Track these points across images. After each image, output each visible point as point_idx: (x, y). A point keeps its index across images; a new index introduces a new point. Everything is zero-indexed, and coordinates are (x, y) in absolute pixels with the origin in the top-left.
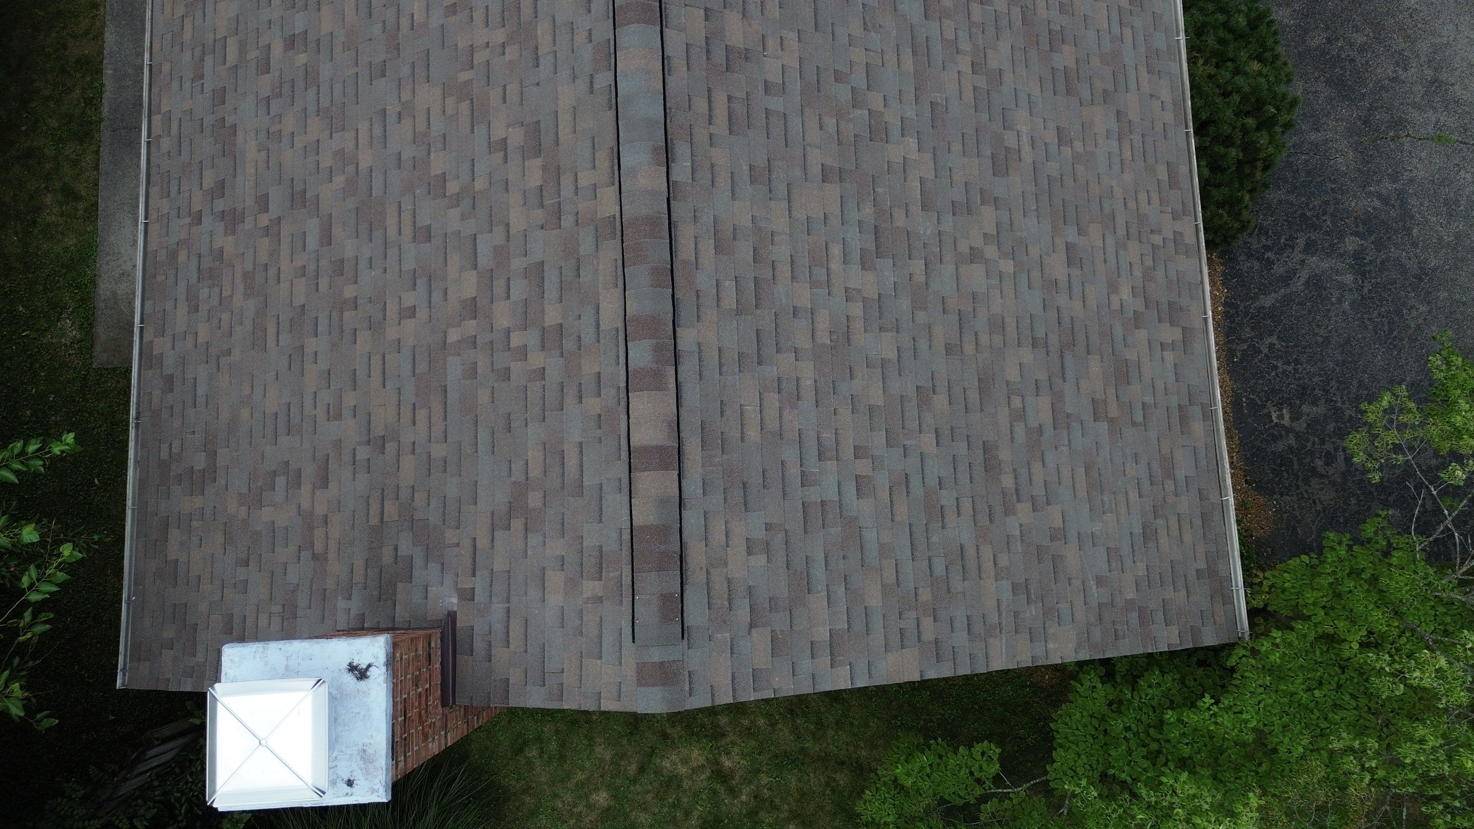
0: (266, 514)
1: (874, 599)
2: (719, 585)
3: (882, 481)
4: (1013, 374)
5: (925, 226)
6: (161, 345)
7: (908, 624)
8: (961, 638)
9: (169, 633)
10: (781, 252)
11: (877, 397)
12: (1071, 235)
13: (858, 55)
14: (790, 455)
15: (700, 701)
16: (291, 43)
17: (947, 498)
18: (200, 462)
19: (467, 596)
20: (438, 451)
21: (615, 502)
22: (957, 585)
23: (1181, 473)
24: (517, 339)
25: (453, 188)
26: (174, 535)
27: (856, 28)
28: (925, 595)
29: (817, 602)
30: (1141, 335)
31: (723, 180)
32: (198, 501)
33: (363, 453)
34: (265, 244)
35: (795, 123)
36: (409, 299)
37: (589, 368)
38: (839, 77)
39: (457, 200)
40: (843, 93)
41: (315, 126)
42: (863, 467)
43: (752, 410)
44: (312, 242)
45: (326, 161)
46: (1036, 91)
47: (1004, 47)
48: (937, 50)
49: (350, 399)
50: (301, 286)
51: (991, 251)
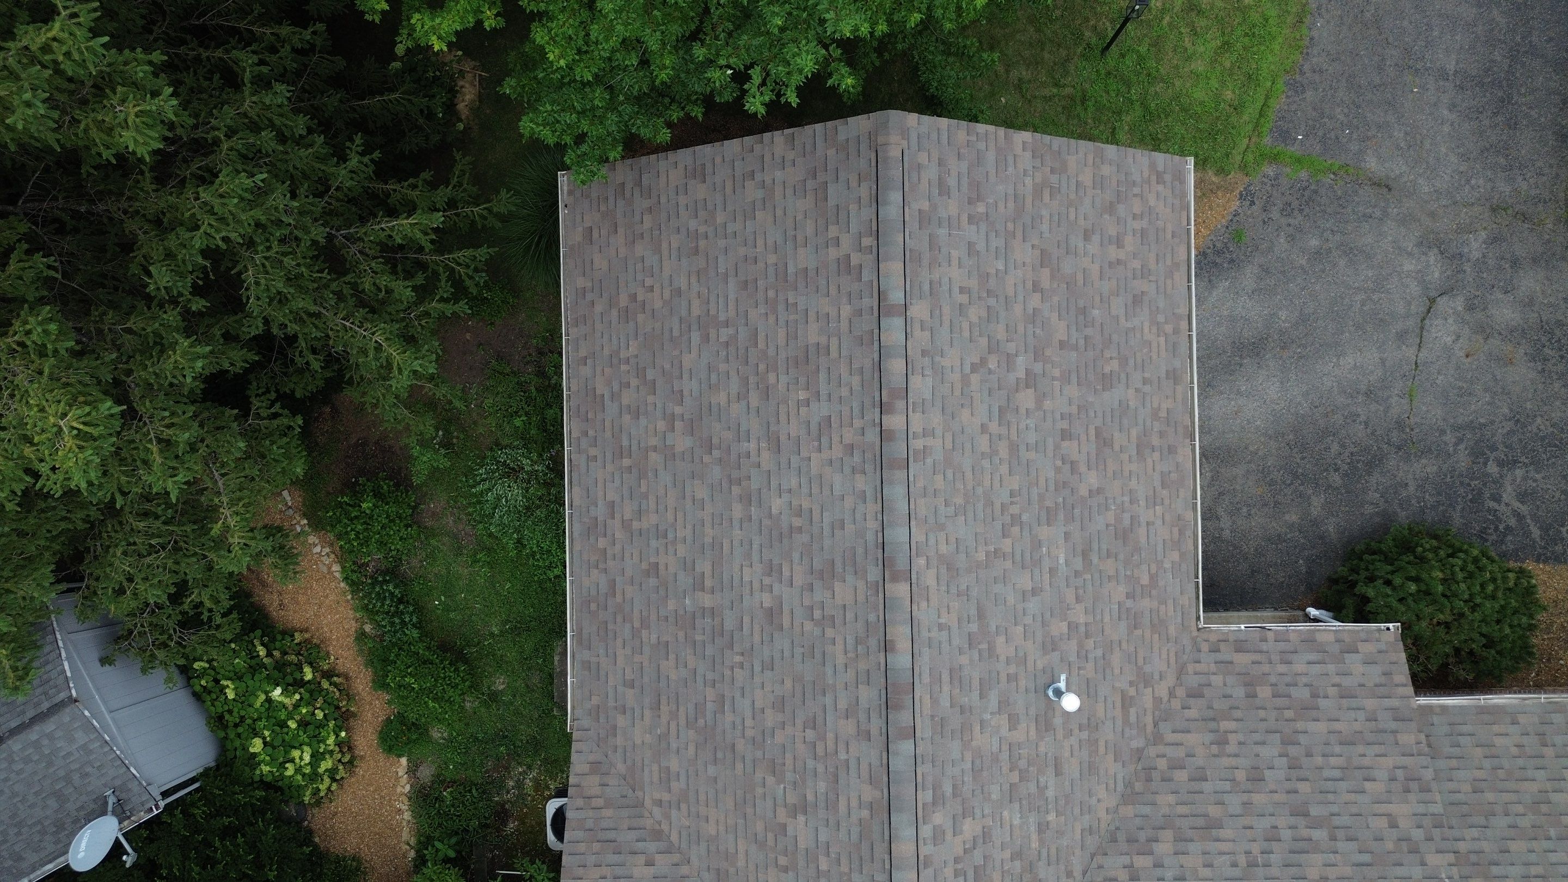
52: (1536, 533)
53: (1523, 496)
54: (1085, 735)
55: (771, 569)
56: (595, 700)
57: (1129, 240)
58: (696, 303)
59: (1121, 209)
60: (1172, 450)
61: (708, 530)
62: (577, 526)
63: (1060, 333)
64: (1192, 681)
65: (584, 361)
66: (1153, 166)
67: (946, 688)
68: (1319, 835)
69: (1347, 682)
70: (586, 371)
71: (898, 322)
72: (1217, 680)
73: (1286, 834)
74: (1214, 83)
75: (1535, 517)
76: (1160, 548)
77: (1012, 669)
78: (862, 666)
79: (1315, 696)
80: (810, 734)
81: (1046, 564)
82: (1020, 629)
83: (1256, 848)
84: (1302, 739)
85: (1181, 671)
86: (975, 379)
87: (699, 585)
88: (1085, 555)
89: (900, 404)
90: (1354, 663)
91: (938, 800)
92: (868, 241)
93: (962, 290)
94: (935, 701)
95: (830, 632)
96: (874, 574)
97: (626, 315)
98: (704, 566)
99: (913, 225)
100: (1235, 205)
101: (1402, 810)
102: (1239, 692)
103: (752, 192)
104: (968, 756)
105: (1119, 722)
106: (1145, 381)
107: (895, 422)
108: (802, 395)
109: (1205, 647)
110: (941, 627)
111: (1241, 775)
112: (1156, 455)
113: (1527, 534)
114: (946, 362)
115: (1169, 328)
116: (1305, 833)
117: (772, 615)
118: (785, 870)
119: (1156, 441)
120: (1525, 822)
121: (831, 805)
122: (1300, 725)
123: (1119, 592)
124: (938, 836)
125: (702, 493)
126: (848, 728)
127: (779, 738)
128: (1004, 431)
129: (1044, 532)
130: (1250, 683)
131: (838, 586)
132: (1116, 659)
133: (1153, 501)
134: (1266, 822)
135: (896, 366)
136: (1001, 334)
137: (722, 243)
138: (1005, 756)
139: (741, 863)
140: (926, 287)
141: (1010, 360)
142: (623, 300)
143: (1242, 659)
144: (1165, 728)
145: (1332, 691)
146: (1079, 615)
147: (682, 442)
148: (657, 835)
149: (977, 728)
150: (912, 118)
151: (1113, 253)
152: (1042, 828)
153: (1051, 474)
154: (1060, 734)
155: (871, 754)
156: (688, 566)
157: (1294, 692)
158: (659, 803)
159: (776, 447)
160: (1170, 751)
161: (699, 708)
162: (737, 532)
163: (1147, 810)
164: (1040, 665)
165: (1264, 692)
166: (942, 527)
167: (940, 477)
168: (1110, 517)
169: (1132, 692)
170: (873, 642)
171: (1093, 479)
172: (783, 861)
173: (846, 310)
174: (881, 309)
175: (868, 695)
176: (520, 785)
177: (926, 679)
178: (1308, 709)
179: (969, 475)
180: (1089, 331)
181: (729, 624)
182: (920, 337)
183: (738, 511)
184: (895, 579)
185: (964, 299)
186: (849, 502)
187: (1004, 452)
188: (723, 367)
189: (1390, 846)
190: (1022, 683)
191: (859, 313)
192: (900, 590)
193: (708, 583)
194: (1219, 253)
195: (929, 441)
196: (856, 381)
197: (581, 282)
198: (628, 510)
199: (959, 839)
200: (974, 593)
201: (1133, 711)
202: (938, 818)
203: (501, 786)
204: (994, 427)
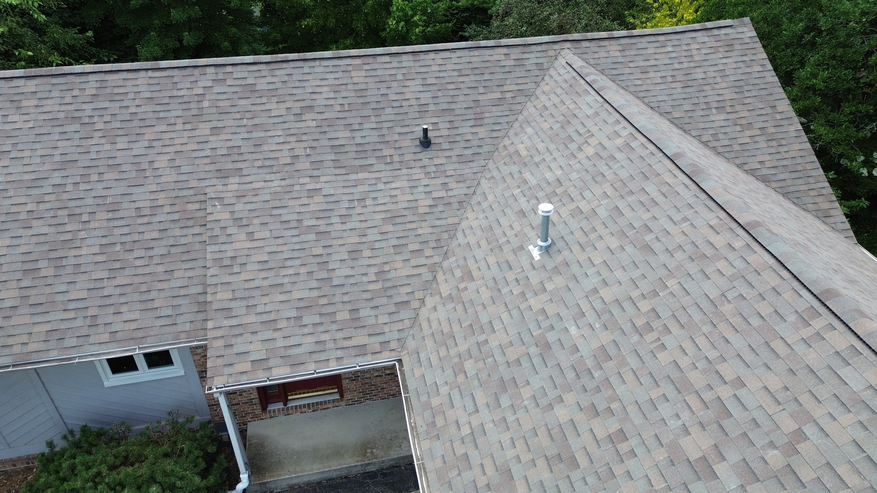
67: (655, 194)
68: (310, 222)
69: (268, 334)
72: (383, 319)
73: (335, 220)
76: (457, 399)
77: (593, 236)
79: (299, 318)
81: (590, 317)
82: (598, 261)
84: (314, 284)
85: (416, 319)
88: (546, 347)
91: (625, 147)
94: (662, 183)
101: (240, 245)
102: (364, 312)
104: (610, 177)
105: (471, 263)
109: (394, 345)
110: (685, 220)
112: (483, 482)
123: (496, 340)
124: (614, 136)
128: (709, 396)
129: (605, 339)
130: (354, 321)
132: (486, 296)
133: (476, 435)
143: (360, 339)
152: (523, 183)
153: (620, 391)
160: (422, 261)
163: (438, 223)
166: (734, 278)
167: (766, 312)
168: (527, 393)
169: (463, 285)
171: (562, 414)
178: (306, 307)
179: (729, 334)
189: (256, 221)
190: (578, 235)
199: (595, 144)
201: (459, 275)
202: (619, 141)
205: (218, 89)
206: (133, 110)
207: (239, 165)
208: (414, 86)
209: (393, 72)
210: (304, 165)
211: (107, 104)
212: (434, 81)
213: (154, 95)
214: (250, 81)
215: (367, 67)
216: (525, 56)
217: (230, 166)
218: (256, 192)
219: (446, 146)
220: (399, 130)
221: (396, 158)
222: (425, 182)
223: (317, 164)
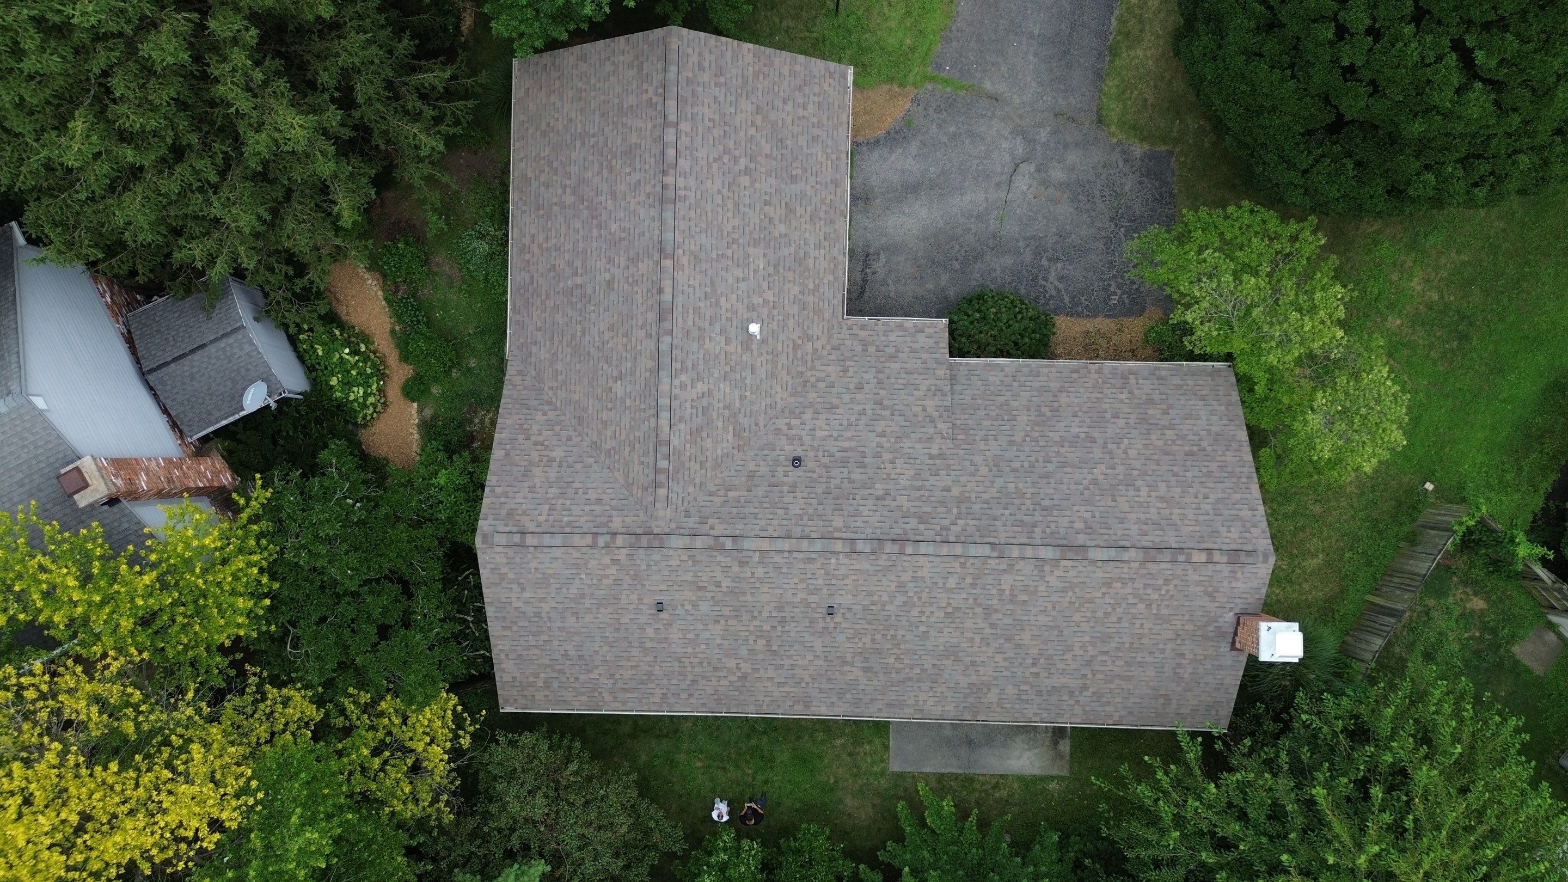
0: (1186, 676)
1: (1238, 496)
2: (1240, 541)
3: (1203, 490)
4: (1160, 443)
5: (1121, 469)
6: (1116, 718)
7: (1243, 486)
8: (1245, 470)
9: (1214, 712)
10: (1143, 517)
11: (1179, 490)
12: (1108, 416)
13: (1073, 487)
14: (1201, 518)
15: (1271, 547)
16: (1034, 665)
17: (1204, 470)
18: (1161, 701)
19: (1231, 609)
20: (1187, 617)
21: (1218, 567)
22: (1230, 469)
23: (1180, 382)
24: (1163, 592)
25: (1110, 610)
26: (1182, 711)
27: (1064, 487)
28: (1234, 480)
29: (1242, 513)
30: (1136, 392)
31: (1126, 532)
32: (1174, 702)
33: (1179, 642)
34: (1099, 676)
35: (1102, 509)
36: (1138, 625)
37: (1180, 572)
38: (1082, 494)
39: (1114, 609)
40: (1086, 492)
41: (1068, 656)
42: (1200, 496)
43: (1191, 528)
44: (1105, 658)
45: (1081, 653)
46: (1062, 424)
47: (1051, 434)
48: (1062, 459)
49: (1161, 646)
50: (1118, 663)
51: (1123, 446)
52: (1067, 300)
53: (1060, 279)
54: (770, 357)
55: (610, 261)
56: (521, 340)
57: (810, 106)
58: (579, 126)
59: (807, 90)
60: (832, 222)
61: (581, 244)
62: (515, 249)
63: (767, 149)
64: (835, 342)
65: (522, 160)
66: (827, 69)
67: (691, 316)
68: (886, 413)
69: (915, 346)
70: (522, 165)
71: (673, 131)
72: (848, 343)
73: (869, 412)
74: (900, 35)
75: (1066, 290)
76: (822, 272)
77: (729, 315)
78: (650, 302)
79: (897, 351)
80: (625, 340)
81: (752, 266)
82: (734, 296)
83: (853, 418)
84: (887, 371)
85: (830, 337)
86: (715, 166)
87: (575, 273)
88: (775, 267)
89: (672, 172)
90: (921, 337)
91: (684, 369)
92: (660, 91)
93: (709, 120)
94: (684, 321)
95: (636, 289)
96: (656, 257)
97: (544, 134)
98: (578, 263)
99: (683, 83)
100: (908, 105)
101: (930, 404)
102: (859, 349)
103: (609, 67)
104: (702, 352)
105: (791, 356)
106: (817, 183)
107: (669, 180)
108: (628, 170)
109: (845, 327)
110: (689, 286)
111: (852, 386)
112: (822, 223)
113: (1062, 300)
114: (699, 155)
115: (834, 157)
116: (879, 412)
117: (609, 284)
118: (611, 410)
119: (822, 215)
120: (993, 413)
121: (633, 373)
122: (887, 365)
123: (795, 289)
124: (683, 386)
125: (578, 225)
126: (642, 334)
127: (610, 345)
128: (731, 195)
129: (751, 250)
130: (865, 344)
131: (640, 264)
132: (791, 323)
133: (818, 246)
134: (860, 407)
135: (671, 152)
136: (731, 145)
137: (593, 94)
138: (723, 356)
139: (590, 411)
140: (689, 116)
141: (736, 160)
142: (543, 126)
143: (863, 334)
144: (817, 364)
145: (906, 349)
146: (770, 296)
147: (569, 199)
148: (550, 403)
149: (707, 340)
150: (685, 31)
151: (800, 112)
152: (742, 398)
153: (757, 221)
154: (755, 353)
155: (651, 344)
156: (570, 264)
157: (888, 350)
158: (552, 388)
159: (614, 195)
160: (818, 374)
161: (573, 336)
162: (594, 243)
163: (801, 399)
164: (745, 316)
165: (872, 349)
166: (693, 237)
167: (692, 212)
168: (792, 250)
169: (800, 342)
170: (655, 290)
171: (782, 228)
172: (610, 405)
173: (649, 125)
174: (665, 124)
175: (651, 316)
176: (482, 421)
177: (680, 309)
178: (892, 358)
179: (709, 214)
180: (784, 151)
181: (589, 291)
182: (685, 140)
183: (595, 232)
184: (666, 258)
185: (711, 124)
186: (647, 223)
187: (730, 205)
188: (591, 158)
189: (920, 419)
190: (734, 323)
191: (655, 127)
192: (668, 263)
193: (580, 271)
194: (896, 132)
195: (688, 193)
196: (653, 160)
197: (522, 117)
198: (541, 238)
199: (694, 391)
200: (709, 273)
201: (799, 352)
202: (683, 378)
203: (471, 422)
204: (725, 191)
205: (946, 522)
206: (1007, 512)
207: (931, 462)
208: (795, 510)
209: (810, 523)
210: (887, 456)
211: (1026, 519)
212: (779, 511)
213: (992, 523)
214: (922, 527)
215: (830, 529)
216: (697, 526)
217: (938, 462)
218: (920, 440)
219: (782, 458)
220: (815, 476)
221: (820, 454)
222: (804, 433)
223: (877, 455)
